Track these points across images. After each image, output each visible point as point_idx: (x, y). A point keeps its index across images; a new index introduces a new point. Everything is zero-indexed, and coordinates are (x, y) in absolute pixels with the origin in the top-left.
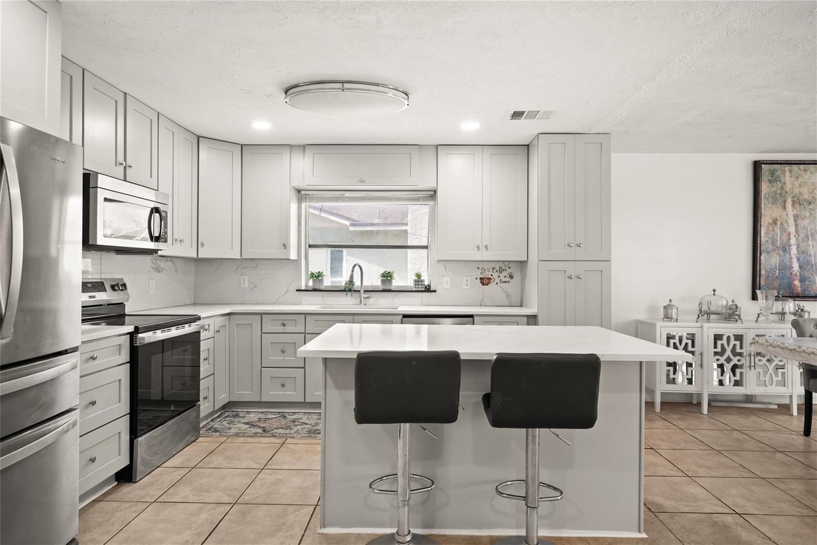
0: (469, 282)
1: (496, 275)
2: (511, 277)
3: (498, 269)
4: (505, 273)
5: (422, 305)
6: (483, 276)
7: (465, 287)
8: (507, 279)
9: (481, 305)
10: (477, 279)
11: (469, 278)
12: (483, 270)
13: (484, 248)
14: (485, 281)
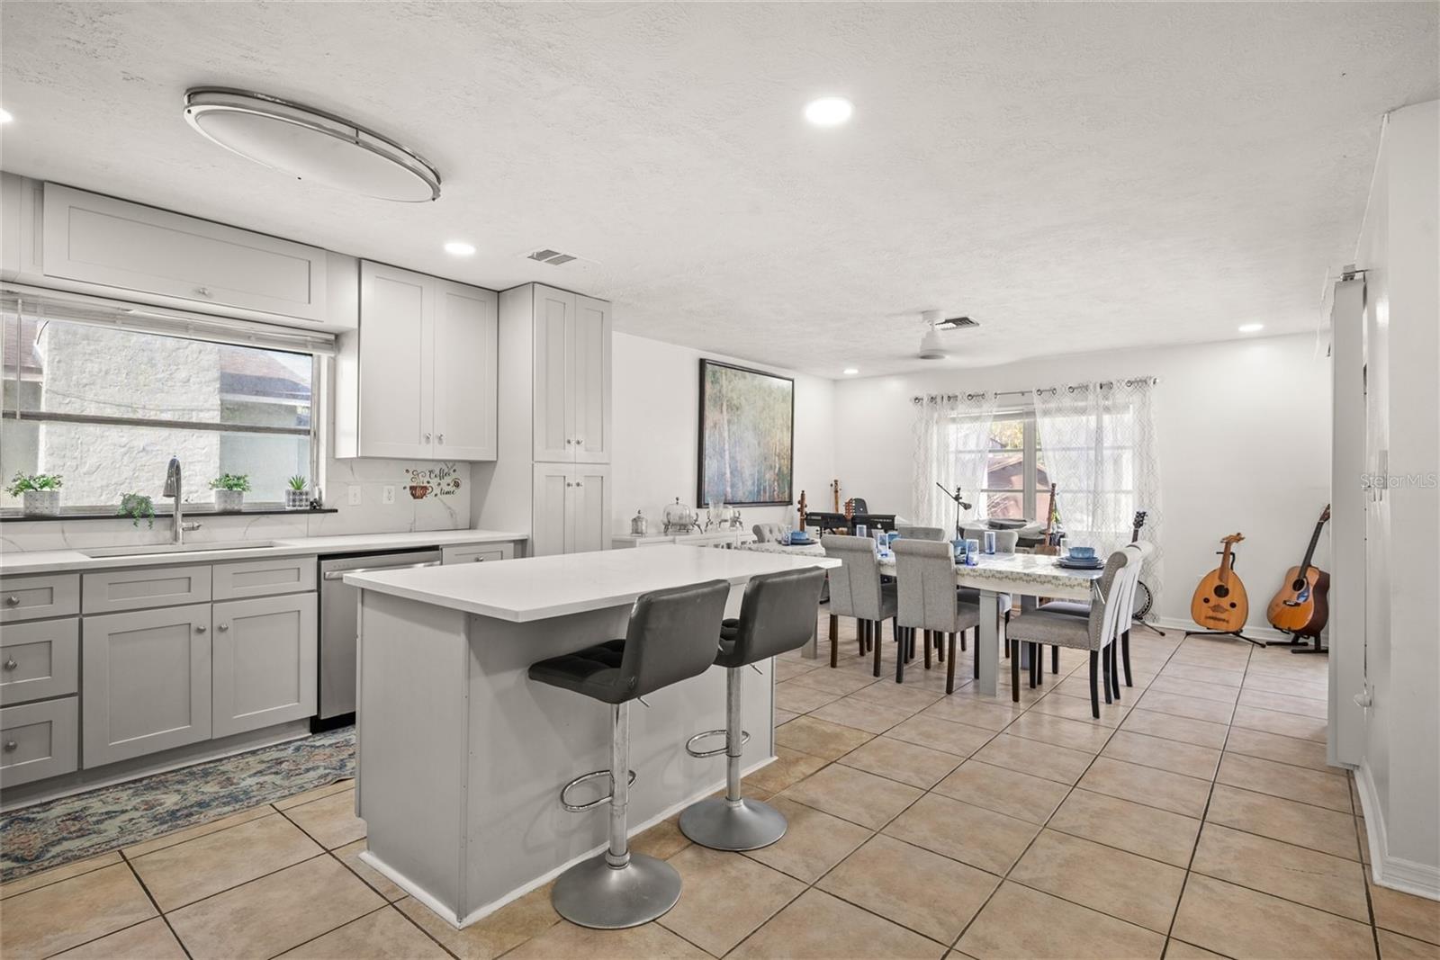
0: (393, 494)
1: (434, 482)
2: (457, 485)
3: (437, 472)
4: (448, 479)
5: (308, 536)
6: (414, 484)
7: (385, 501)
8: (451, 488)
9: (411, 531)
10: (405, 488)
11: (393, 487)
12: (416, 474)
13: (436, 441)
14: (418, 492)
